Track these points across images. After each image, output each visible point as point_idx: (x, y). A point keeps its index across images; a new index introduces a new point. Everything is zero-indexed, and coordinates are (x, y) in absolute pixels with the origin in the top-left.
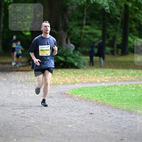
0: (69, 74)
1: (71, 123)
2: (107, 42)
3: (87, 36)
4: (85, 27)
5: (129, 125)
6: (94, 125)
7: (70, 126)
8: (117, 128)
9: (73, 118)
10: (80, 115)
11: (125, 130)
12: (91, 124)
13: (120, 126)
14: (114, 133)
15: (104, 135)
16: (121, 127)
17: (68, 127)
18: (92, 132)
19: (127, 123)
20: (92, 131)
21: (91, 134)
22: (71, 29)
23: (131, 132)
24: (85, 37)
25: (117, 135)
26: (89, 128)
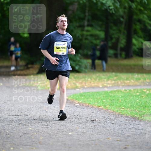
1: (71, 130)
3: (89, 38)
5: (133, 133)
6: (95, 133)
7: (70, 134)
8: (120, 136)
9: (73, 125)
10: (81, 122)
11: (129, 138)
12: (92, 131)
13: (123, 133)
14: (117, 141)
15: (106, 143)
16: (124, 135)
17: (68, 135)
18: (94, 140)
19: (131, 130)
20: (94, 139)
21: (93, 142)
23: (136, 140)
24: (86, 39)
25: (120, 143)
26: (90, 136)
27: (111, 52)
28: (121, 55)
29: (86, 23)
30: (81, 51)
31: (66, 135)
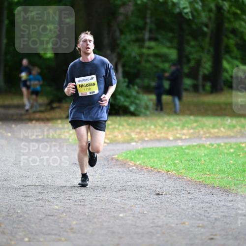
0: (120, 125)
1: (123, 210)
2: (186, 70)
3: (152, 59)
4: (147, 44)
5: (223, 214)
6: (163, 214)
7: (121, 215)
8: (203, 220)
9: (126, 202)
10: (139, 196)
11: (218, 223)
12: (158, 212)
13: (208, 215)
14: (198, 227)
15: (181, 230)
16: (209, 217)
17: (118, 218)
18: (160, 226)
19: (221, 210)
20: (160, 224)
21: (159, 229)
22: (124, 48)
23: (228, 226)
24: (147, 61)
25: (202, 230)
26: (154, 219)
27: (188, 82)
28: (204, 86)
29: (147, 35)
30: (138, 81)
31: (114, 217)
